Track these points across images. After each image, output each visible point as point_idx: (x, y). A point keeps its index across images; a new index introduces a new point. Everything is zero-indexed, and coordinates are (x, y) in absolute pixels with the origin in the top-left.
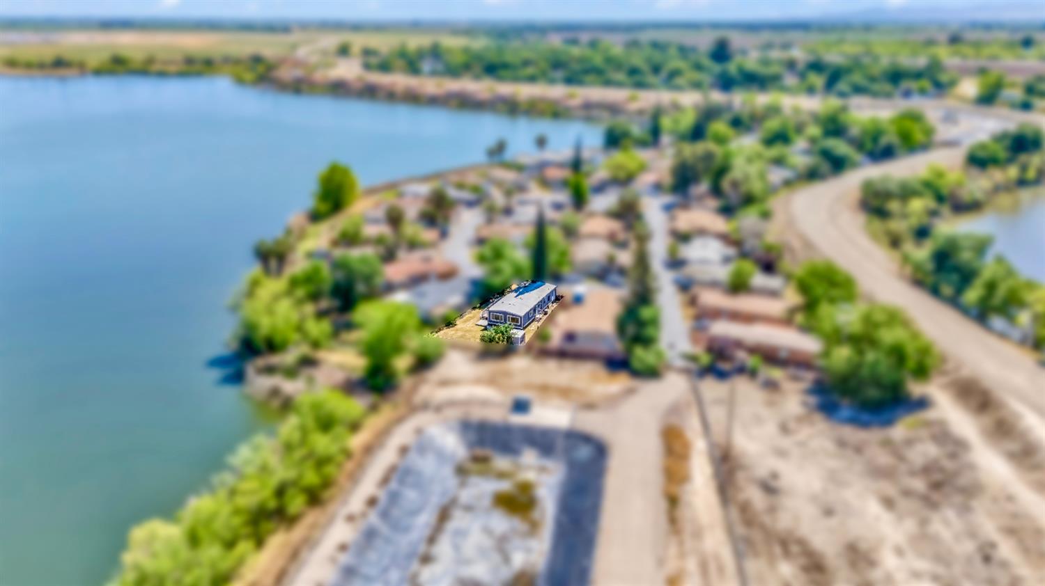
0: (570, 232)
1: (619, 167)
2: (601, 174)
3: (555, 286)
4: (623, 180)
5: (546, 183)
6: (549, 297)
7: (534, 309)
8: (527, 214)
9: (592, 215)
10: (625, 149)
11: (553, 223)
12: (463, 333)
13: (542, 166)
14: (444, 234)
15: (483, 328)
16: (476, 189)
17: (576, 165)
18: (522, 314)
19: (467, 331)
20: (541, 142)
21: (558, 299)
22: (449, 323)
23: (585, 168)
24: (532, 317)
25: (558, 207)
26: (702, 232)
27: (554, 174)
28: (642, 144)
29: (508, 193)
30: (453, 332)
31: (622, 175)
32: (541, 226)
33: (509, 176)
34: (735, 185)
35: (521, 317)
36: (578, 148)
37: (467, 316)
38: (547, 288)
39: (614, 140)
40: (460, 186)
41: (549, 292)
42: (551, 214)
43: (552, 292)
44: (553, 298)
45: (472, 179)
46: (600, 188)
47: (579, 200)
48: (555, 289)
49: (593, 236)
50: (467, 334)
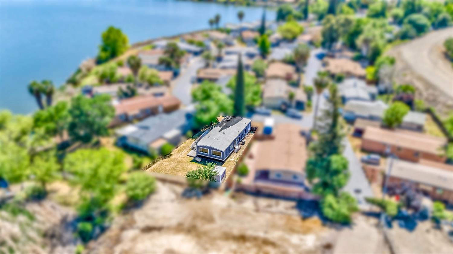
0: (259, 74)
1: (288, 31)
2: (277, 35)
3: (250, 120)
4: (289, 39)
5: (243, 41)
6: (245, 130)
7: (234, 143)
8: (232, 61)
9: (273, 61)
10: (289, 20)
11: (248, 67)
12: (176, 164)
13: (242, 30)
14: (176, 75)
15: (193, 158)
16: (200, 44)
17: (262, 30)
18: (223, 149)
19: (179, 162)
20: (241, 16)
21: (253, 130)
22: (164, 154)
23: (267, 32)
24: (233, 148)
25: (251, 56)
26: (350, 75)
27: (248, 35)
28: (299, 18)
29: (220, 47)
30: (168, 163)
31: (289, 36)
32: (240, 69)
33: (221, 36)
34: (366, 42)
35: (223, 152)
36: (263, 20)
37: (181, 146)
38: (244, 122)
39: (282, 16)
40: (191, 43)
41: (246, 125)
42: (246, 61)
43: (248, 125)
44: (249, 129)
45: (199, 38)
46: (277, 44)
47: (264, 52)
48: (250, 123)
49: (275, 77)
50: (179, 166)
